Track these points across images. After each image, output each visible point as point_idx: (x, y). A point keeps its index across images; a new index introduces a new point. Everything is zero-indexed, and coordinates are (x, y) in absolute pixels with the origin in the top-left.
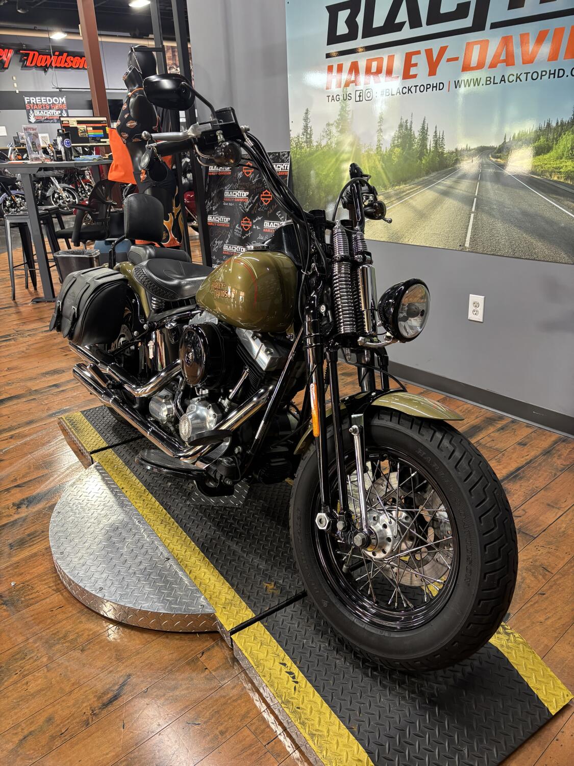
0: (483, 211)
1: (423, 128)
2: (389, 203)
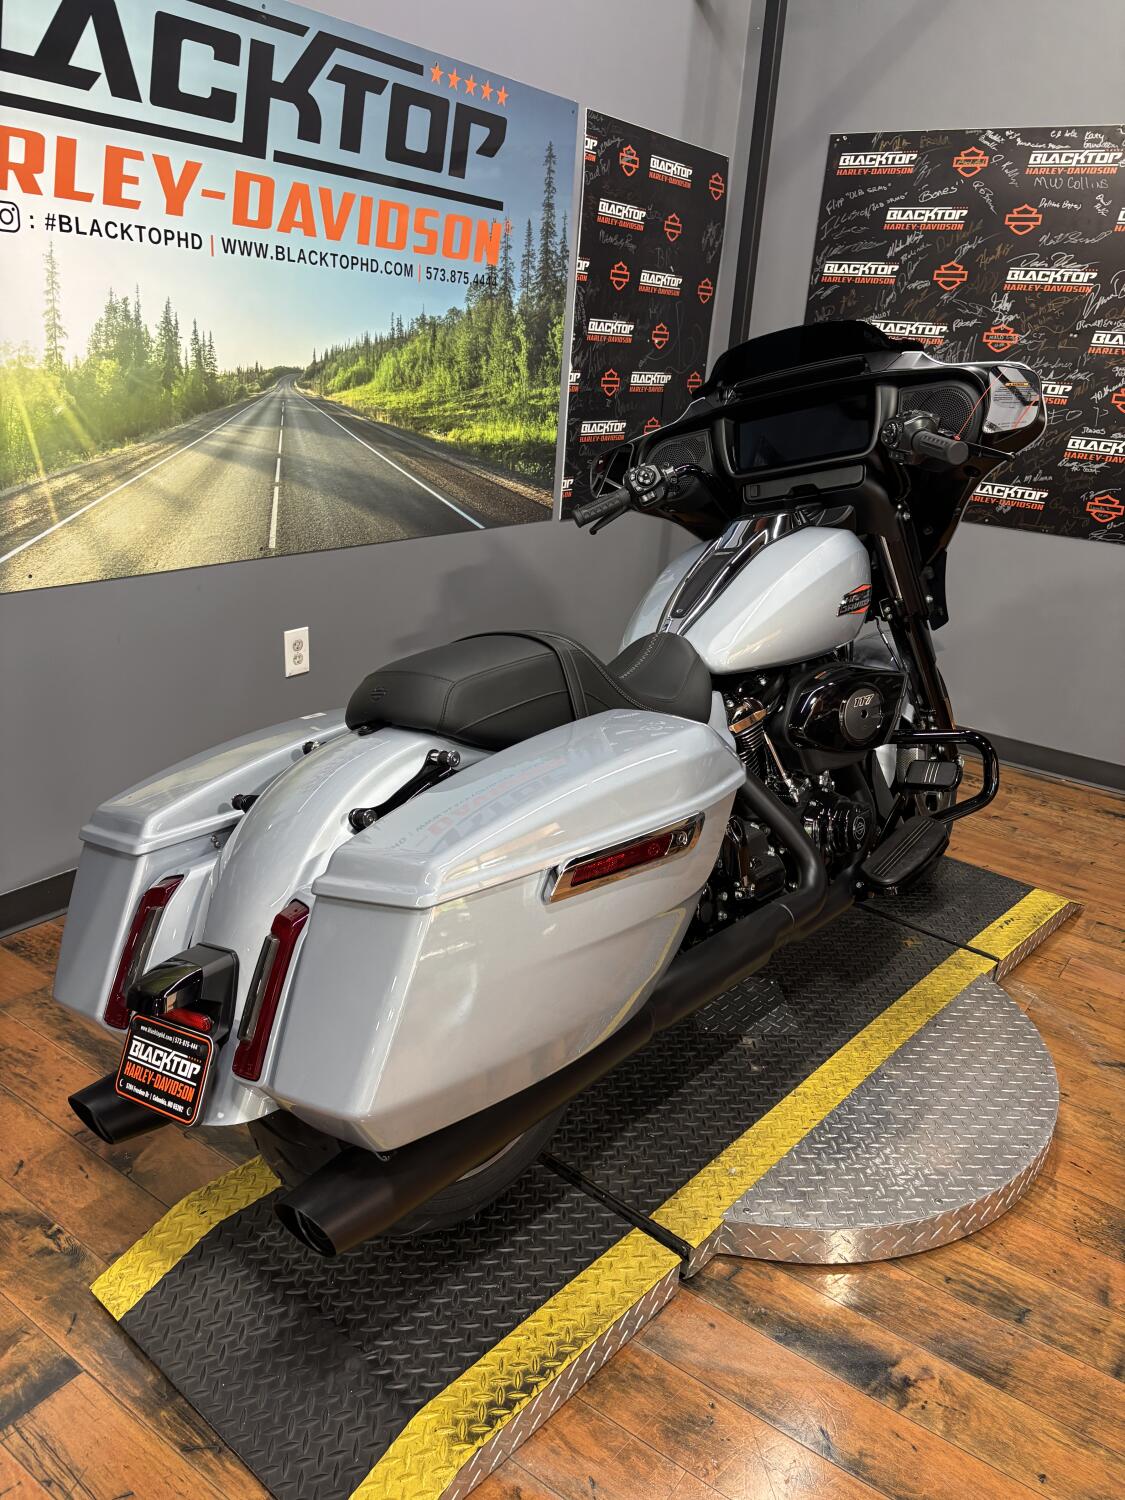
0: (292, 479)
1: (167, 320)
2: (98, 488)
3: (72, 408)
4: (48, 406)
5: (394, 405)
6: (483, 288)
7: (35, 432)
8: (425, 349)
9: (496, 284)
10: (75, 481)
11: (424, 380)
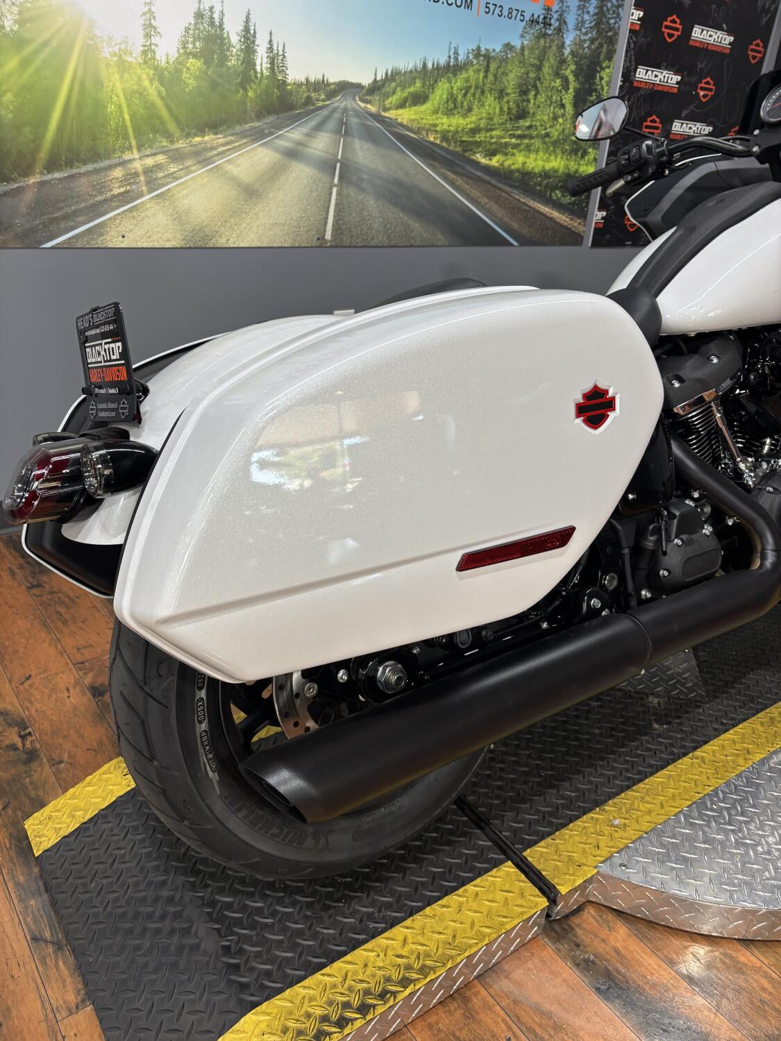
0: (349, 182)
1: (247, 29)
2: (182, 169)
3: (162, 98)
4: (142, 93)
5: (445, 127)
6: (538, 27)
7: (129, 114)
8: (478, 78)
9: (550, 25)
10: (163, 161)
11: (475, 107)
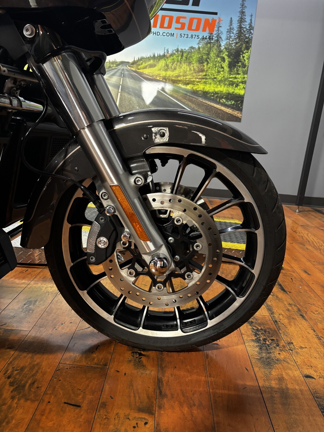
0: (125, 92)
5: (164, 75)
6: (206, 40)
8: (178, 59)
9: (213, 39)
11: (177, 68)
